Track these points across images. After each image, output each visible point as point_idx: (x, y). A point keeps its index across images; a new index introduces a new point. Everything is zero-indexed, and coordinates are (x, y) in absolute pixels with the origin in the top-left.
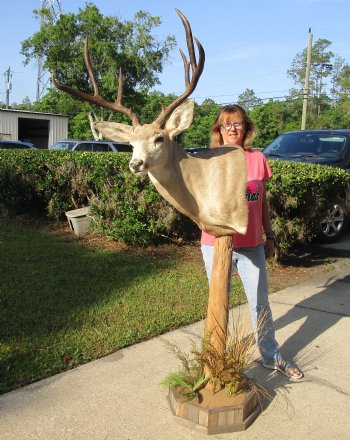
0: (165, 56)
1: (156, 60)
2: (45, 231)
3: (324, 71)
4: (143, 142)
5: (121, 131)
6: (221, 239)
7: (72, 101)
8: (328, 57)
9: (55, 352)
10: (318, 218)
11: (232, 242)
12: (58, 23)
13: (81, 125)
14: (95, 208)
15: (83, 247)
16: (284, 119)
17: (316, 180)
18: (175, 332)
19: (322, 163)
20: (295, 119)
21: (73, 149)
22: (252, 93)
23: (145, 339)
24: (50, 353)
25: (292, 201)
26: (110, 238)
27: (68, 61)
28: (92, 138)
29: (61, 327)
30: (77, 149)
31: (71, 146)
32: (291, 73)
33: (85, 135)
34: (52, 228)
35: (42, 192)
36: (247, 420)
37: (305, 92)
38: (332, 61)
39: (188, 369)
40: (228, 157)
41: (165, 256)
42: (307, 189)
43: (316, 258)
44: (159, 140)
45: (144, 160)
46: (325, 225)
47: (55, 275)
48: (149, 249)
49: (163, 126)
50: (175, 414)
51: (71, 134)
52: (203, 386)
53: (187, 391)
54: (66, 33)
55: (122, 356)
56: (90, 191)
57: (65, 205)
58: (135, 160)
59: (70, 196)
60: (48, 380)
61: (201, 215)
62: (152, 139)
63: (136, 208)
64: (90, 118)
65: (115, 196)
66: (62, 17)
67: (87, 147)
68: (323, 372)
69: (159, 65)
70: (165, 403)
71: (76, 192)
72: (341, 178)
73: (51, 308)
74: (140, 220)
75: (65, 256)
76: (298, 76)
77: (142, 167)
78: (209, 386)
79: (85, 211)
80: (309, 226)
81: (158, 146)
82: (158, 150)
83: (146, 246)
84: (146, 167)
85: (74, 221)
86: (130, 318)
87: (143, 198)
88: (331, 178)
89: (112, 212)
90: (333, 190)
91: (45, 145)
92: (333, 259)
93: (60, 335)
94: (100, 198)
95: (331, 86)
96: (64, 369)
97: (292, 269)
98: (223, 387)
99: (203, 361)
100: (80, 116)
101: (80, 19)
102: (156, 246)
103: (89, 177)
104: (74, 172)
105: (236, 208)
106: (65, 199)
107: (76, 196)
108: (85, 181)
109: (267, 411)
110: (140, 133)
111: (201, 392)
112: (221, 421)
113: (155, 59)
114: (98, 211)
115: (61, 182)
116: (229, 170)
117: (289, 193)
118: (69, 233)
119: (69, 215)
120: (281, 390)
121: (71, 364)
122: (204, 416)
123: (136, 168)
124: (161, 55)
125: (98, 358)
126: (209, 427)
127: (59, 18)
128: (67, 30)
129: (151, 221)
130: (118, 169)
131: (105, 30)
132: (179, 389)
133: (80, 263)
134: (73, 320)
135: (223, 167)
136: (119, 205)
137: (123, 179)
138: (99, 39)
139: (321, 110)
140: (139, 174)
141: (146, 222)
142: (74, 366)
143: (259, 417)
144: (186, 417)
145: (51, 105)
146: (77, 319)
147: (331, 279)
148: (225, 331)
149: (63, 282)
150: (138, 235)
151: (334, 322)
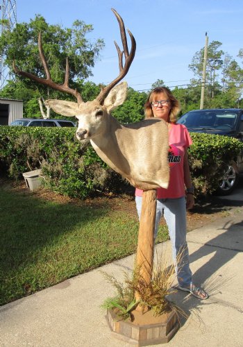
0: (96, 54)
1: (90, 57)
2: (7, 188)
3: (217, 65)
4: (87, 115)
5: (69, 107)
6: (148, 192)
7: (26, 90)
8: (219, 55)
9: (17, 282)
10: (217, 176)
11: (156, 195)
12: (15, 30)
13: (33, 108)
14: (46, 170)
15: (36, 200)
16: (187, 102)
17: (216, 147)
18: (110, 264)
19: (220, 134)
20: (195, 101)
21: (28, 125)
22: (162, 82)
23: (87, 271)
24: (13, 282)
25: (198, 163)
26: (57, 193)
27: (22, 59)
28: (41, 117)
29: (21, 262)
30: (31, 125)
31: (26, 123)
32: (191, 67)
33: (36, 115)
34: (12, 186)
35: (5, 158)
36: (169, 335)
37: (202, 81)
38: (223, 58)
39: (122, 294)
40: (153, 127)
41: (99, 206)
42: (209, 154)
43: (215, 207)
44: (99, 114)
45: (88, 129)
46: (221, 181)
47: (16, 222)
48: (87, 201)
49: (102, 103)
50: (112, 330)
51: (25, 115)
52: (134, 308)
53: (122, 312)
54: (20, 38)
55: (69, 284)
56: (41, 157)
57: (22, 168)
58: (81, 130)
59: (26, 161)
60: (12, 304)
61: (132, 173)
62: (94, 113)
63: (77, 170)
64: (40, 102)
65: (61, 161)
66: (17, 25)
67: (38, 124)
68: (226, 295)
69: (92, 61)
70: (104, 322)
71: (31, 158)
72: (235, 145)
73: (14, 247)
74: (80, 178)
75: (24, 207)
76: (197, 69)
77: (86, 136)
78: (139, 308)
79: (37, 172)
80: (210, 182)
81: (98, 118)
82: (99, 122)
83: (85, 199)
84: (90, 135)
85: (29, 180)
86: (75, 254)
87: (82, 162)
88: (228, 145)
89: (58, 173)
90: (229, 154)
91: (6, 123)
92: (229, 208)
93: (20, 268)
94: (49, 162)
95: (222, 76)
96: (24, 295)
97: (197, 216)
98: (150, 308)
99: (134, 289)
100: (32, 101)
101: (31, 27)
102: (93, 199)
103: (40, 146)
104: (29, 143)
105: (160, 168)
106: (22, 164)
107: (31, 161)
108: (38, 149)
109: (184, 327)
110: (84, 108)
111: (133, 312)
112: (149, 336)
113: (88, 57)
114: (48, 172)
115: (19, 150)
116: (155, 138)
117: (195, 157)
118: (25, 189)
119: (25, 175)
120: (194, 310)
121: (30, 291)
122: (136, 332)
123: (82, 136)
124: (93, 54)
125: (51, 286)
126: (139, 341)
127: (15, 26)
128: (21, 35)
129: (89, 180)
130: (63, 140)
131: (51, 35)
132: (115, 310)
133: (35, 212)
134: (30, 256)
135: (150, 135)
136: (64, 168)
137: (67, 148)
138: (46, 42)
139: (214, 95)
140: (84, 141)
141: (85, 180)
142: (32, 292)
143: (178, 332)
144: (121, 333)
145: (10, 93)
146: (34, 256)
147: (228, 223)
148: (151, 265)
149: (22, 227)
150: (79, 191)
151: (232, 256)
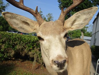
0: (6, 7)
48: (4, 62)
69: (5, 9)
87: (3, 47)
113: (3, 8)
124: (5, 7)
141: (4, 54)
